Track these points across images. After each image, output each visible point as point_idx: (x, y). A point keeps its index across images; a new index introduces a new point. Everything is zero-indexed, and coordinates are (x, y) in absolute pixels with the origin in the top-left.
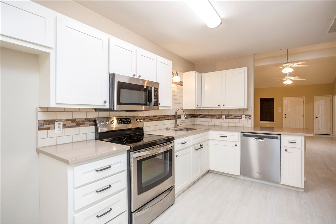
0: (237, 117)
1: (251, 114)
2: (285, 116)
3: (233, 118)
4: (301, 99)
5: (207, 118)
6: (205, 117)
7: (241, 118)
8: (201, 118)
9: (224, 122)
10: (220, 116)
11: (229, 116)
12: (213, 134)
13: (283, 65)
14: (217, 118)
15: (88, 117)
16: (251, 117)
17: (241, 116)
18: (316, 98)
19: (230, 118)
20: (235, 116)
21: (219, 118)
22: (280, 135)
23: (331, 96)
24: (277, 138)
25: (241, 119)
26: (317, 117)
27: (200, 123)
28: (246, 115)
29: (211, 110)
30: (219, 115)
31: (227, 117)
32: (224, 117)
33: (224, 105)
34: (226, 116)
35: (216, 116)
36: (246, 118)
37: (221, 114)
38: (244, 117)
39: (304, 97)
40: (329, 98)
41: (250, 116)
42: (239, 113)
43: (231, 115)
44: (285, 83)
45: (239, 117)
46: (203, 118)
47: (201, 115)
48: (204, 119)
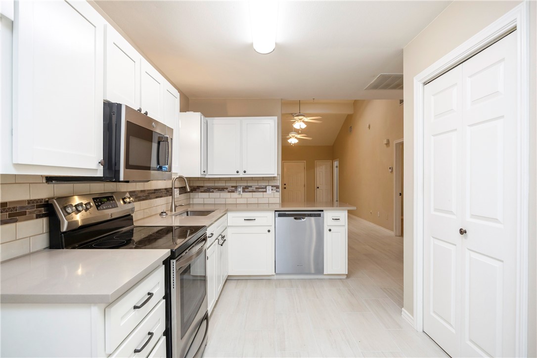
0: (260, 190)
1: (279, 185)
2: (285, 186)
3: (255, 192)
4: (302, 164)
5: (213, 192)
6: (208, 190)
7: (265, 190)
8: (201, 192)
9: (239, 197)
10: (234, 188)
11: (248, 189)
12: (234, 218)
13: (296, 118)
14: (229, 192)
15: (33, 197)
16: (279, 188)
17: (266, 188)
18: (317, 163)
19: (250, 192)
20: (256, 188)
21: (233, 192)
22: (322, 211)
23: (331, 161)
24: (319, 215)
25: (266, 192)
26: (318, 188)
27: (201, 201)
28: (272, 186)
29: (220, 179)
30: (232, 187)
31: (245, 189)
32: (240, 189)
33: (245, 172)
34: (243, 188)
35: (227, 188)
36: (272, 190)
37: (235, 185)
38: (269, 188)
39: (305, 161)
40: (329, 163)
41: (277, 187)
42: (263, 184)
43: (251, 187)
44: (289, 141)
45: (263, 189)
46: (206, 192)
47: (202, 187)
48: (207, 194)
